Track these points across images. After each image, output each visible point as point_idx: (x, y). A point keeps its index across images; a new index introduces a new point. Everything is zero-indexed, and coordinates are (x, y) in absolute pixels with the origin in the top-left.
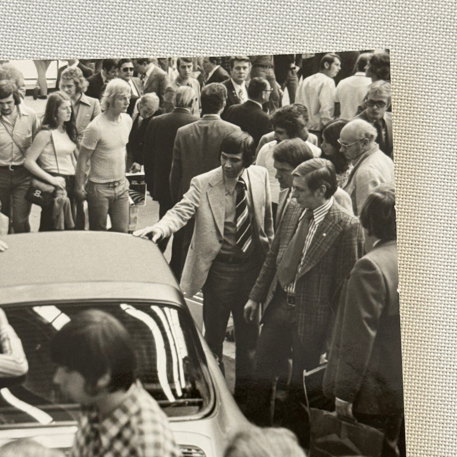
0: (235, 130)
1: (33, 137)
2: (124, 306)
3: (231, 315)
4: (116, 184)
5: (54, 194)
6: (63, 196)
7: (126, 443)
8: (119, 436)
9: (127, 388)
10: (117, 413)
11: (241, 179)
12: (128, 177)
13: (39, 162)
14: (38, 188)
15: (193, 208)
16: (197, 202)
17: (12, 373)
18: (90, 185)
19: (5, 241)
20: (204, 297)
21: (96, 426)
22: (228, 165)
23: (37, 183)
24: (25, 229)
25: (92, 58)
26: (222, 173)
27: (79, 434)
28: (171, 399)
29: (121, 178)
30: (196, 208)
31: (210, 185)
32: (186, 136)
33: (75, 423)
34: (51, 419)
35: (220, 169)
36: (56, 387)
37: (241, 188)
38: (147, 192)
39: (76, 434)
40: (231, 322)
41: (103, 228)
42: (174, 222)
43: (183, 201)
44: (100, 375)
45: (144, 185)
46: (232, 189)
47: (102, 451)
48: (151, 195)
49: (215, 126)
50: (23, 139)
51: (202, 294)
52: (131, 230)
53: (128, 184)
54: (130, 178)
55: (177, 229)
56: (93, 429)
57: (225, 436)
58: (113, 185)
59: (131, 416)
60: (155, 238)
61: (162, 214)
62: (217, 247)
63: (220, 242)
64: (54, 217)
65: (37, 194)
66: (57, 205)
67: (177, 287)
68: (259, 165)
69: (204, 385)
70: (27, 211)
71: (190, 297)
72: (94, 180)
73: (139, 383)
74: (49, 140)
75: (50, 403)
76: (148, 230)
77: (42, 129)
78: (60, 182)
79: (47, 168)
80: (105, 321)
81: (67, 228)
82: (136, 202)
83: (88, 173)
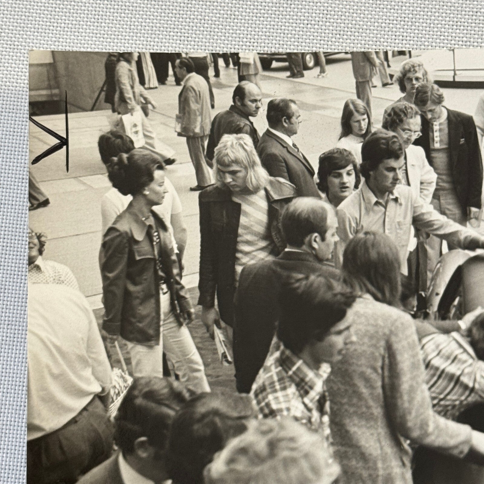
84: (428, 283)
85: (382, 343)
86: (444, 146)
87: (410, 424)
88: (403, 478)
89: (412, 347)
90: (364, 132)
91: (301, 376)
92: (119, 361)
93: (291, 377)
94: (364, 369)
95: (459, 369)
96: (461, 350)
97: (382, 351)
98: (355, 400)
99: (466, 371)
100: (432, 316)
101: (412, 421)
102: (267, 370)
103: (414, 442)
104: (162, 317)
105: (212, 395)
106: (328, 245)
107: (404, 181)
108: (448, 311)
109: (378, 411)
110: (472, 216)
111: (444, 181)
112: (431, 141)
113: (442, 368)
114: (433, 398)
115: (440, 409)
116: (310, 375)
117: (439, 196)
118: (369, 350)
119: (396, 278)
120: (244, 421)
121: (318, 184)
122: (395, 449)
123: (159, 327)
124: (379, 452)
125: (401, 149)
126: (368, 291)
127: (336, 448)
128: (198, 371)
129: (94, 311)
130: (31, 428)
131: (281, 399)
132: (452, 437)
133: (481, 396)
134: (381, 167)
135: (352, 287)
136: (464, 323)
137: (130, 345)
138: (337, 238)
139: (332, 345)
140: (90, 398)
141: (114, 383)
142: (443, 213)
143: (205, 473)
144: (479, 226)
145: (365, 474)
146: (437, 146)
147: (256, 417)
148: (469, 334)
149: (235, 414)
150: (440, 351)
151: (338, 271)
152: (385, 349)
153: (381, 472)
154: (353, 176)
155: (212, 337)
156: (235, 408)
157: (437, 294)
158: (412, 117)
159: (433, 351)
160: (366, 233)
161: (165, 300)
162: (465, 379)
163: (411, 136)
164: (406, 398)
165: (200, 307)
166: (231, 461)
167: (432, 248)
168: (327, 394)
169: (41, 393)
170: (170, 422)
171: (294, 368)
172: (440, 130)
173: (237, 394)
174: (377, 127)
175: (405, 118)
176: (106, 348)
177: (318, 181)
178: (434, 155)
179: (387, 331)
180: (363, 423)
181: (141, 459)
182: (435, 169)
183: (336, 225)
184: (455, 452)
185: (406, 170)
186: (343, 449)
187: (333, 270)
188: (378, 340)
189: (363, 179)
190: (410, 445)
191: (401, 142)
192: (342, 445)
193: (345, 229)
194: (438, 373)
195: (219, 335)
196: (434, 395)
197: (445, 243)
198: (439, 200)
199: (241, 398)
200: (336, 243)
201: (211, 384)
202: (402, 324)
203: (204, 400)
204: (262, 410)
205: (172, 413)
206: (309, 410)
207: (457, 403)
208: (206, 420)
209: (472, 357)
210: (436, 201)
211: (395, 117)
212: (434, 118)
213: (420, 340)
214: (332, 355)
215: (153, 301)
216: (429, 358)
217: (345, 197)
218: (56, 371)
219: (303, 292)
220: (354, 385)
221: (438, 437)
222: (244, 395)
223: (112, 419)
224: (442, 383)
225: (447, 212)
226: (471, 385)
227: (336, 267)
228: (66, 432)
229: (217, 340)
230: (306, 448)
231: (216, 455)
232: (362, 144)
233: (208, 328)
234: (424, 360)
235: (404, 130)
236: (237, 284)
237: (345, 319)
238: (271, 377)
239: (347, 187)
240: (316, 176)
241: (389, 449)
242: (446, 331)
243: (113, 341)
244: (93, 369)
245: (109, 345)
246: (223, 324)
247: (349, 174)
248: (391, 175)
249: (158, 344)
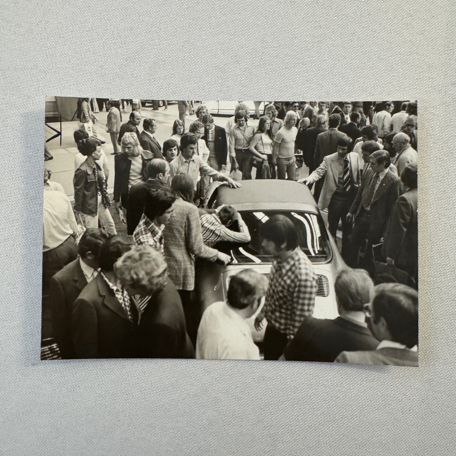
0: (344, 136)
1: (253, 136)
2: (293, 213)
3: (340, 219)
4: (290, 159)
5: (262, 163)
6: (266, 164)
7: (293, 273)
8: (290, 269)
9: (294, 249)
10: (289, 260)
11: (346, 158)
12: (295, 156)
13: (256, 148)
14: (255, 160)
15: (324, 171)
16: (326, 168)
17: (244, 241)
18: (278, 159)
19: (241, 183)
20: (329, 210)
21: (280, 265)
22: (341, 151)
23: (255, 157)
24: (250, 178)
25: (279, 101)
26: (337, 155)
27: (273, 268)
28: (313, 255)
29: (292, 156)
30: (326, 171)
31: (332, 160)
32: (322, 137)
33: (271, 263)
34: (261, 261)
35: (337, 153)
36: (263, 248)
37: (346, 162)
38: (304, 163)
39: (272, 268)
40: (340, 222)
41: (284, 179)
42: (315, 176)
43: (320, 167)
44: (282, 243)
45: (302, 160)
46: (342, 162)
47: (283, 275)
48: (305, 164)
49: (335, 133)
50: (249, 137)
51: (328, 209)
52: (296, 179)
53: (295, 159)
54: (296, 156)
55: (317, 180)
56: (279, 266)
57: (337, 271)
58: (288, 159)
59: (295, 261)
60: (307, 183)
61: (310, 173)
62: (335, 188)
63: (337, 186)
64: (262, 173)
65: (255, 162)
66: (263, 167)
67: (316, 206)
68: (355, 152)
69: (327, 249)
70: (250, 170)
71: (322, 210)
72: (281, 157)
73: (299, 247)
74: (260, 138)
75: (260, 254)
76: (304, 180)
77: (257, 133)
78: (265, 157)
79: (260, 151)
80: (285, 220)
81: (268, 178)
82: (299, 167)
83: (277, 153)
84: (204, 194)
85: (185, 217)
86: (213, 140)
87: (195, 249)
88: (191, 269)
89: (197, 219)
90: (181, 133)
91: (153, 229)
92: (80, 222)
93: (149, 229)
94: (178, 227)
95: (215, 228)
96: (216, 221)
97: (185, 220)
98: (174, 239)
99: (217, 229)
100: (205, 207)
101: (195, 247)
102: (140, 226)
103: (196, 256)
104: (98, 205)
105: (118, 235)
106: (166, 178)
107: (196, 153)
108: (212, 205)
109: (182, 243)
110: (222, 168)
111: (212, 154)
112: (208, 137)
113: (208, 227)
114: (204, 239)
115: (206, 243)
116: (157, 228)
117: (210, 160)
118: (180, 220)
119: (192, 192)
120: (130, 246)
121: (162, 153)
122: (188, 258)
123: (97, 208)
124: (182, 259)
125: (196, 140)
126: (181, 197)
127: (166, 257)
128: (113, 226)
129: (71, 202)
130: (44, 247)
131: (145, 238)
132: (210, 254)
133: (222, 239)
134: (188, 147)
135: (175, 195)
136: (217, 210)
137: (85, 215)
138: (169, 175)
139: (166, 217)
140: (69, 236)
141: (79, 230)
142: (211, 166)
143: (114, 265)
144: (225, 172)
145: (177, 267)
146: (210, 140)
147: (135, 244)
148: (219, 214)
149: (126, 243)
150: (208, 221)
151: (169, 188)
152: (186, 219)
153: (183, 267)
154: (177, 150)
155: (118, 213)
156: (127, 240)
157: (208, 199)
158: (201, 128)
159: (205, 221)
160: (181, 174)
161: (100, 198)
162: (217, 232)
163: (200, 135)
164: (193, 238)
165: (114, 201)
166: (124, 261)
167: (206, 180)
168: (163, 236)
169: (49, 234)
170: (101, 246)
171: (151, 226)
172: (212, 133)
173: (128, 235)
174: (187, 131)
175: (198, 128)
176: (75, 216)
177: (163, 152)
178: (209, 143)
179: (187, 213)
180: (177, 248)
181: (88, 260)
182: (209, 149)
183: (169, 170)
184: (212, 260)
185: (198, 149)
186: (168, 258)
187: (167, 187)
188: (184, 216)
189: (180, 152)
190: (194, 257)
191: (197, 137)
192: (168, 256)
193: (173, 172)
194: (206, 229)
195: (121, 212)
196: (204, 238)
197: (211, 178)
198: (210, 161)
199: (129, 237)
200: (169, 177)
201: (117, 231)
202: (194, 210)
203: (114, 238)
204: (137, 242)
205: (102, 242)
206: (156, 242)
207: (213, 241)
208: (115, 245)
209: (220, 223)
210: (209, 162)
211: (194, 128)
212: (209, 129)
213: (200, 216)
214: (165, 221)
215: (95, 198)
216: (203, 223)
217: (173, 159)
218: (55, 225)
219: (155, 197)
220: (174, 233)
221: (205, 254)
222: (130, 236)
223: (77, 244)
224: (208, 233)
225: (213, 166)
226: (219, 234)
227: (169, 187)
228: (59, 249)
229: (120, 214)
230: (154, 257)
231: (119, 258)
232: (180, 138)
233: (117, 210)
234: (201, 224)
235: (198, 133)
236: (129, 192)
237: (171, 208)
238: (141, 229)
239: (174, 155)
240: (162, 150)
241: (186, 258)
242: (210, 213)
243: (78, 214)
244: (70, 224)
245: (76, 215)
246: (123, 208)
247: (175, 150)
248: (192, 151)
249: (96, 215)
